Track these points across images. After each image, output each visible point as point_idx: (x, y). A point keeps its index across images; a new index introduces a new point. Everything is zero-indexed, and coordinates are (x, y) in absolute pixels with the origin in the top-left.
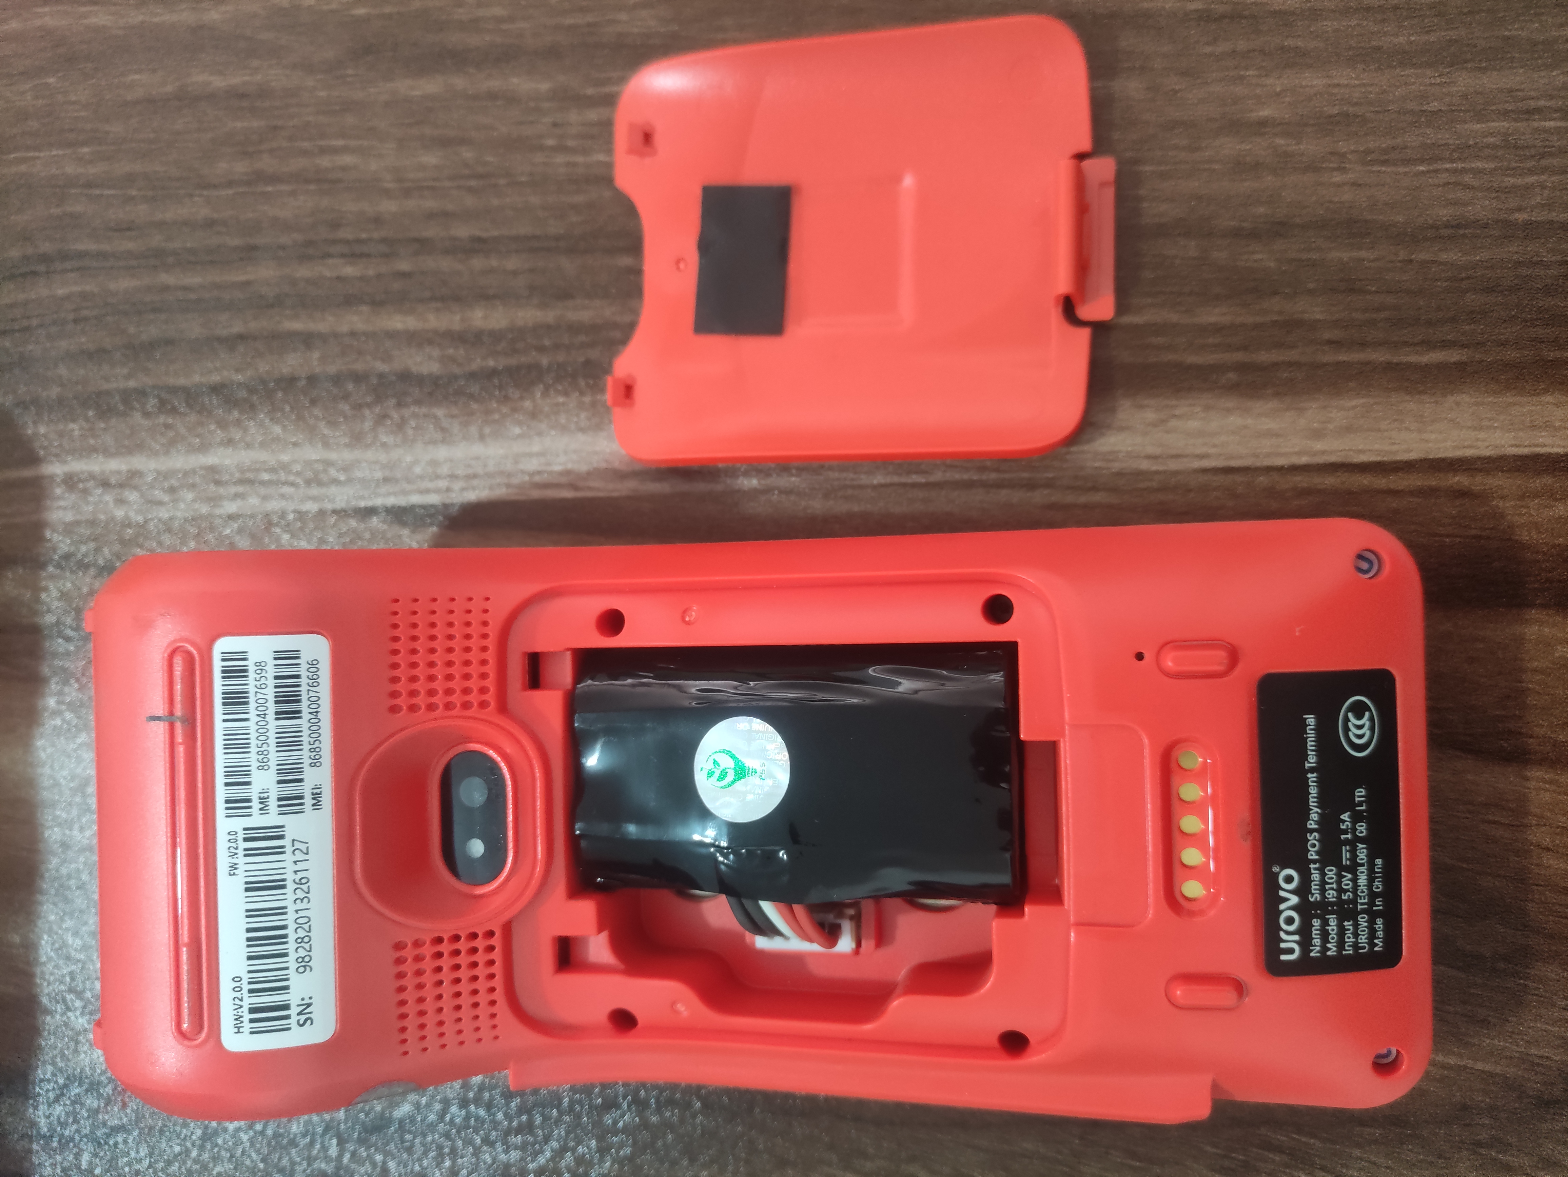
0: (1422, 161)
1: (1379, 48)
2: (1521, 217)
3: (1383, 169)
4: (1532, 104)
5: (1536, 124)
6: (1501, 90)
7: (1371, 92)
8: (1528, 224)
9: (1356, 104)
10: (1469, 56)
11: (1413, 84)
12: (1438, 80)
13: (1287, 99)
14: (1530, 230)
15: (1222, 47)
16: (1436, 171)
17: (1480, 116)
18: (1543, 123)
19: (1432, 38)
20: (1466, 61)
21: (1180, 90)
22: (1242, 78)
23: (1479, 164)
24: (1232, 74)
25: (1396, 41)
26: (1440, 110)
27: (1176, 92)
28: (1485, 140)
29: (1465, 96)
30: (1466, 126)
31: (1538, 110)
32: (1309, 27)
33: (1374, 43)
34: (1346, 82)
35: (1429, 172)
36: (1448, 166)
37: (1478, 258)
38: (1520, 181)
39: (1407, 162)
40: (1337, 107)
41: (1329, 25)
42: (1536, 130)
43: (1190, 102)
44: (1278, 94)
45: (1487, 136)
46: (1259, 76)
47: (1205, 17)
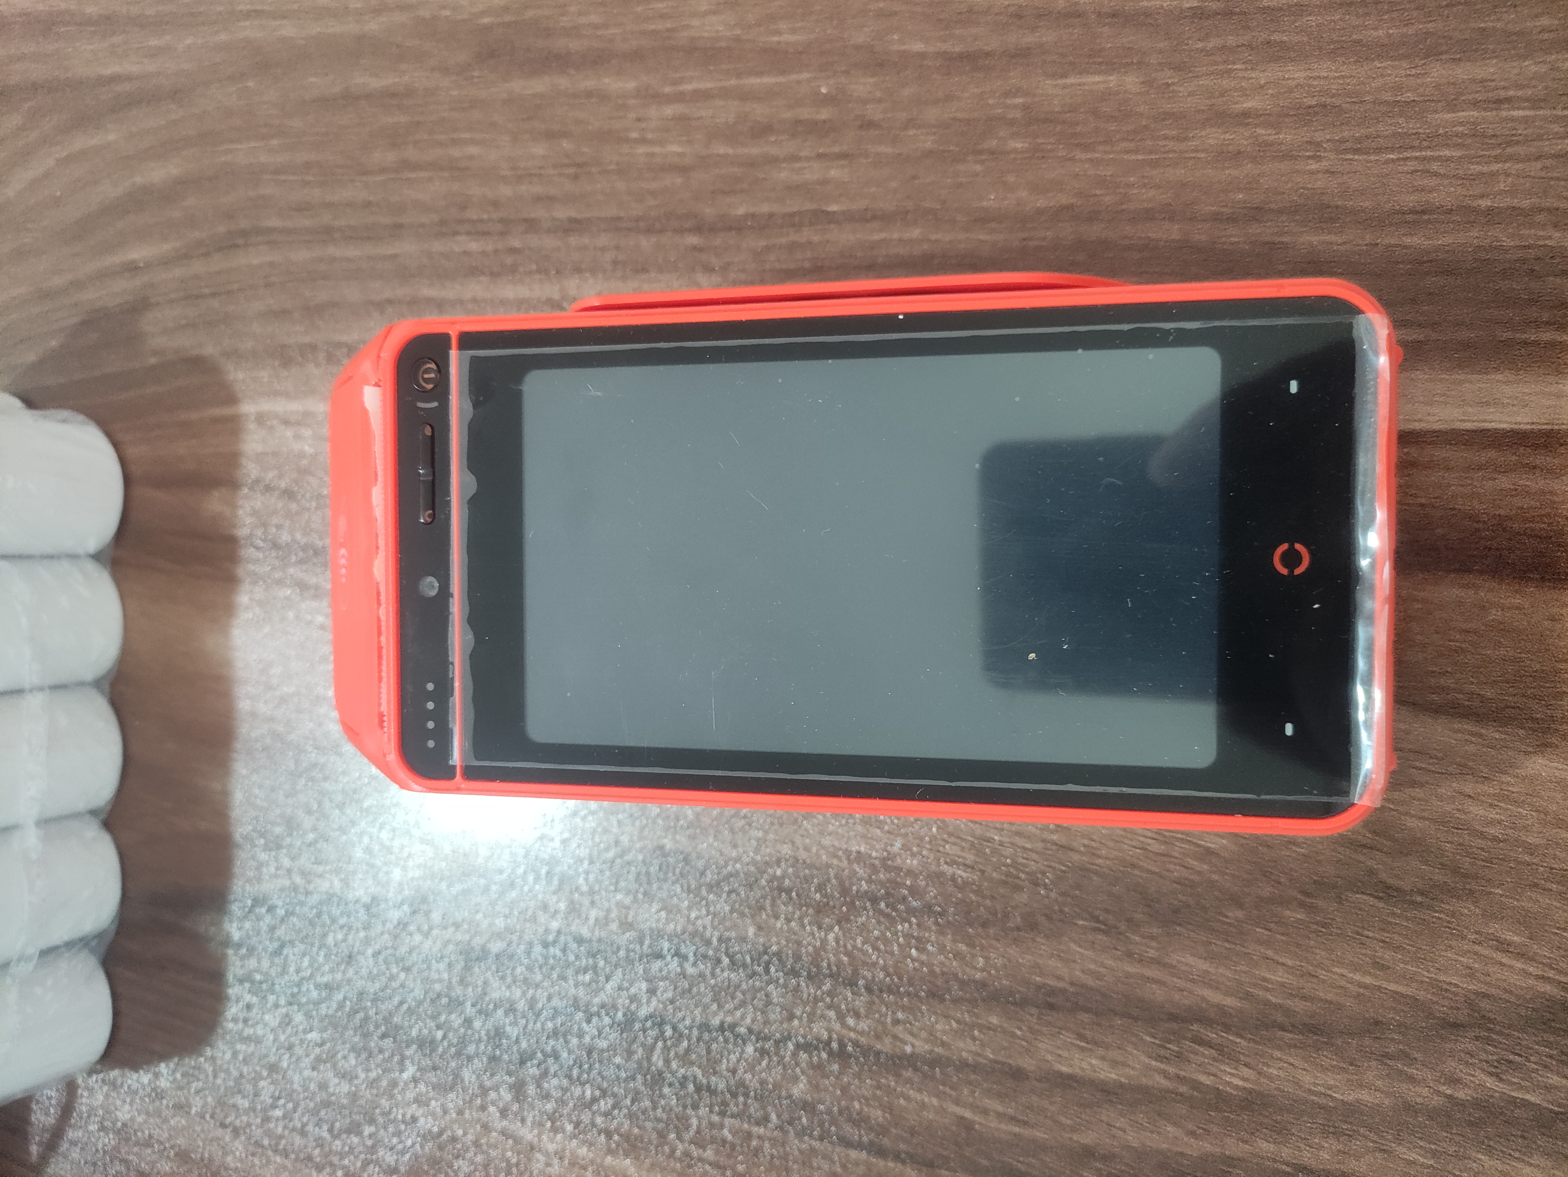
0: (1392, 150)
1: (1359, 42)
2: (1485, 203)
3: (1356, 157)
4: (1503, 94)
5: (1504, 114)
6: (1473, 81)
7: (1348, 84)
8: (1490, 211)
9: (1333, 96)
10: (1444, 48)
11: (1389, 75)
12: (1413, 71)
13: (1270, 91)
14: (1492, 216)
15: (1212, 43)
16: (1406, 159)
17: (1452, 107)
18: (1512, 112)
19: (1411, 31)
20: (1441, 54)
21: (1173, 84)
22: (1229, 71)
23: (1447, 153)
24: (1220, 67)
25: (1375, 34)
26: (1414, 101)
27: (1168, 85)
28: (1454, 129)
29: (1438, 87)
30: (1437, 116)
31: (1508, 100)
32: (1295, 21)
33: (1354, 37)
34: (1326, 74)
35: (1398, 159)
36: (1418, 154)
37: (1440, 242)
38: (1485, 169)
39: (1379, 150)
40: (1316, 99)
41: (1312, 20)
42: (1506, 119)
43: (1181, 94)
44: (1262, 87)
45: (1454, 127)
46: (1246, 69)
47: (1199, 14)
